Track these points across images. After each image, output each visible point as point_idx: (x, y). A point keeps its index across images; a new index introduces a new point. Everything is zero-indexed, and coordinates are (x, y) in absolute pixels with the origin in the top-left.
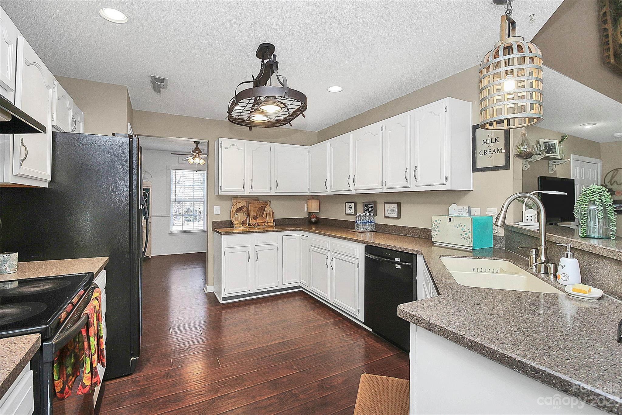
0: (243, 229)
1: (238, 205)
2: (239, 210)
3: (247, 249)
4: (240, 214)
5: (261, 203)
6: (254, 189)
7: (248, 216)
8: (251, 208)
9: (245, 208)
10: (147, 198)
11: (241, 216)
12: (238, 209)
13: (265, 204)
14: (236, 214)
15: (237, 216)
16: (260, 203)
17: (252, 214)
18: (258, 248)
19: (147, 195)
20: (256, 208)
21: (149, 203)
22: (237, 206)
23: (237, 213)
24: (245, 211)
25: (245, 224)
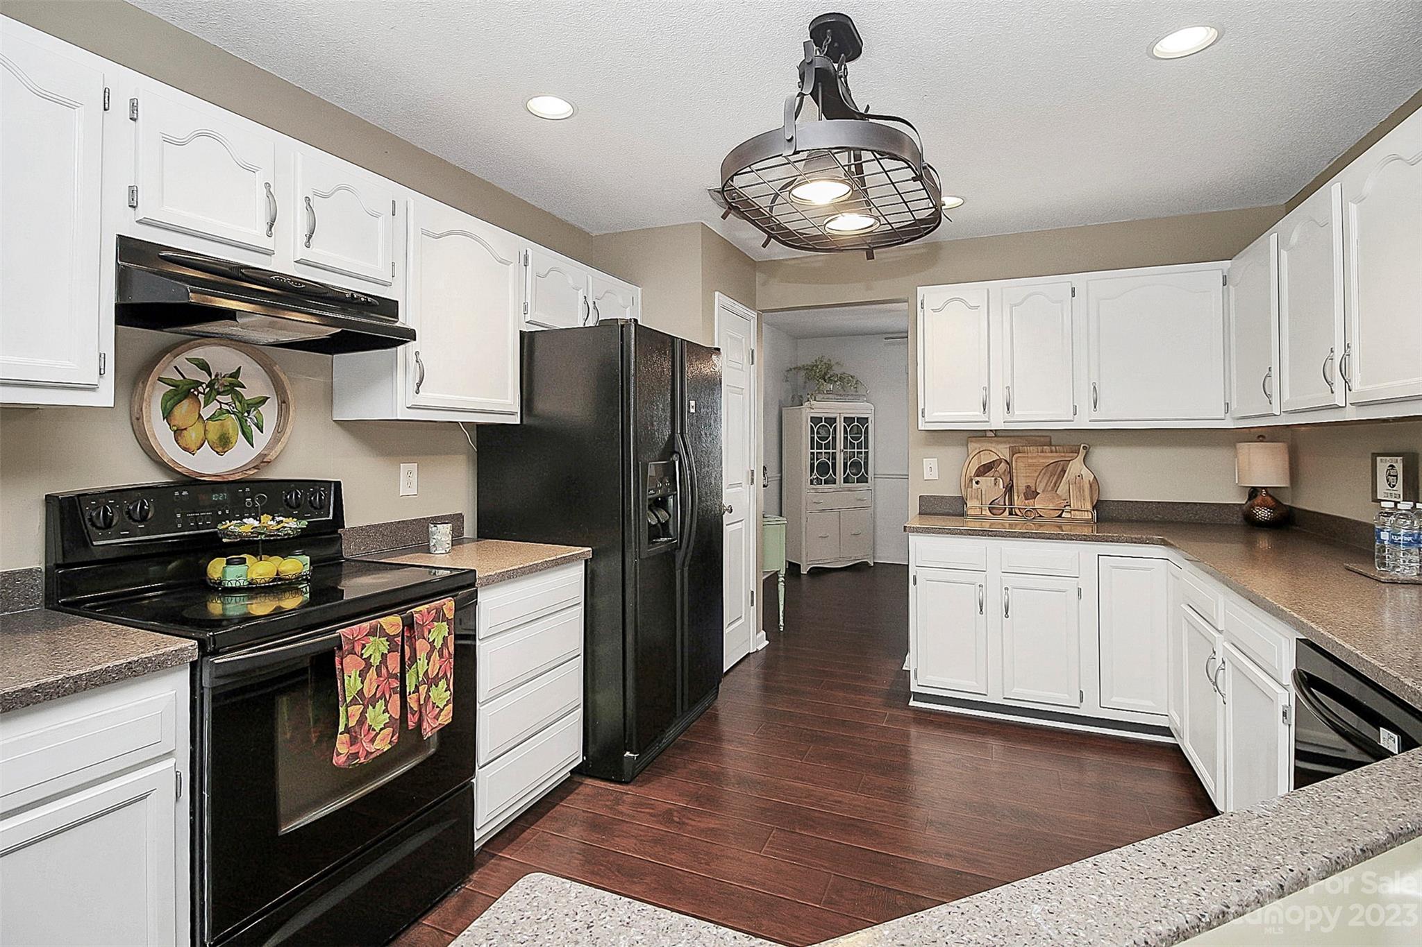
0: (992, 524)
1: (982, 457)
2: (984, 470)
3: (979, 578)
4: (986, 481)
5: (1056, 452)
6: (1016, 413)
7: (1009, 489)
8: (1019, 466)
9: (1003, 465)
10: (863, 437)
11: (991, 488)
12: (981, 469)
13: (1067, 454)
14: (974, 482)
15: (978, 486)
16: (1052, 452)
17: (1020, 484)
18: (1010, 581)
19: (862, 431)
20: (1037, 466)
21: (867, 448)
22: (979, 458)
23: (978, 479)
24: (1004, 473)
25: (999, 509)
